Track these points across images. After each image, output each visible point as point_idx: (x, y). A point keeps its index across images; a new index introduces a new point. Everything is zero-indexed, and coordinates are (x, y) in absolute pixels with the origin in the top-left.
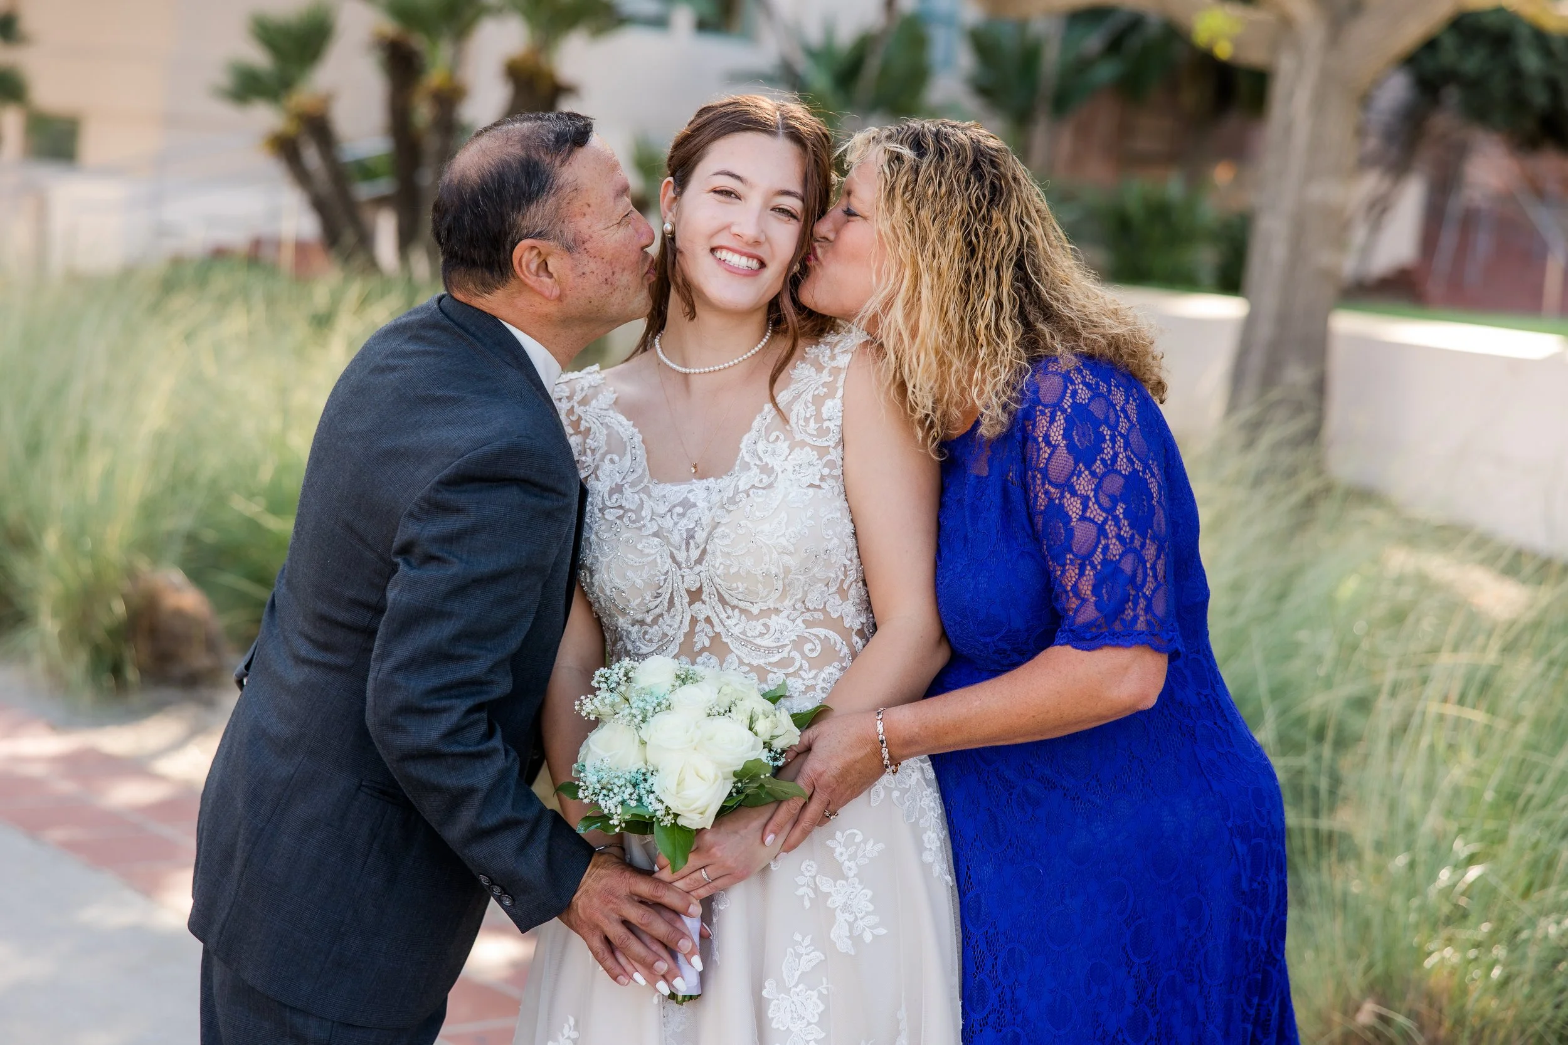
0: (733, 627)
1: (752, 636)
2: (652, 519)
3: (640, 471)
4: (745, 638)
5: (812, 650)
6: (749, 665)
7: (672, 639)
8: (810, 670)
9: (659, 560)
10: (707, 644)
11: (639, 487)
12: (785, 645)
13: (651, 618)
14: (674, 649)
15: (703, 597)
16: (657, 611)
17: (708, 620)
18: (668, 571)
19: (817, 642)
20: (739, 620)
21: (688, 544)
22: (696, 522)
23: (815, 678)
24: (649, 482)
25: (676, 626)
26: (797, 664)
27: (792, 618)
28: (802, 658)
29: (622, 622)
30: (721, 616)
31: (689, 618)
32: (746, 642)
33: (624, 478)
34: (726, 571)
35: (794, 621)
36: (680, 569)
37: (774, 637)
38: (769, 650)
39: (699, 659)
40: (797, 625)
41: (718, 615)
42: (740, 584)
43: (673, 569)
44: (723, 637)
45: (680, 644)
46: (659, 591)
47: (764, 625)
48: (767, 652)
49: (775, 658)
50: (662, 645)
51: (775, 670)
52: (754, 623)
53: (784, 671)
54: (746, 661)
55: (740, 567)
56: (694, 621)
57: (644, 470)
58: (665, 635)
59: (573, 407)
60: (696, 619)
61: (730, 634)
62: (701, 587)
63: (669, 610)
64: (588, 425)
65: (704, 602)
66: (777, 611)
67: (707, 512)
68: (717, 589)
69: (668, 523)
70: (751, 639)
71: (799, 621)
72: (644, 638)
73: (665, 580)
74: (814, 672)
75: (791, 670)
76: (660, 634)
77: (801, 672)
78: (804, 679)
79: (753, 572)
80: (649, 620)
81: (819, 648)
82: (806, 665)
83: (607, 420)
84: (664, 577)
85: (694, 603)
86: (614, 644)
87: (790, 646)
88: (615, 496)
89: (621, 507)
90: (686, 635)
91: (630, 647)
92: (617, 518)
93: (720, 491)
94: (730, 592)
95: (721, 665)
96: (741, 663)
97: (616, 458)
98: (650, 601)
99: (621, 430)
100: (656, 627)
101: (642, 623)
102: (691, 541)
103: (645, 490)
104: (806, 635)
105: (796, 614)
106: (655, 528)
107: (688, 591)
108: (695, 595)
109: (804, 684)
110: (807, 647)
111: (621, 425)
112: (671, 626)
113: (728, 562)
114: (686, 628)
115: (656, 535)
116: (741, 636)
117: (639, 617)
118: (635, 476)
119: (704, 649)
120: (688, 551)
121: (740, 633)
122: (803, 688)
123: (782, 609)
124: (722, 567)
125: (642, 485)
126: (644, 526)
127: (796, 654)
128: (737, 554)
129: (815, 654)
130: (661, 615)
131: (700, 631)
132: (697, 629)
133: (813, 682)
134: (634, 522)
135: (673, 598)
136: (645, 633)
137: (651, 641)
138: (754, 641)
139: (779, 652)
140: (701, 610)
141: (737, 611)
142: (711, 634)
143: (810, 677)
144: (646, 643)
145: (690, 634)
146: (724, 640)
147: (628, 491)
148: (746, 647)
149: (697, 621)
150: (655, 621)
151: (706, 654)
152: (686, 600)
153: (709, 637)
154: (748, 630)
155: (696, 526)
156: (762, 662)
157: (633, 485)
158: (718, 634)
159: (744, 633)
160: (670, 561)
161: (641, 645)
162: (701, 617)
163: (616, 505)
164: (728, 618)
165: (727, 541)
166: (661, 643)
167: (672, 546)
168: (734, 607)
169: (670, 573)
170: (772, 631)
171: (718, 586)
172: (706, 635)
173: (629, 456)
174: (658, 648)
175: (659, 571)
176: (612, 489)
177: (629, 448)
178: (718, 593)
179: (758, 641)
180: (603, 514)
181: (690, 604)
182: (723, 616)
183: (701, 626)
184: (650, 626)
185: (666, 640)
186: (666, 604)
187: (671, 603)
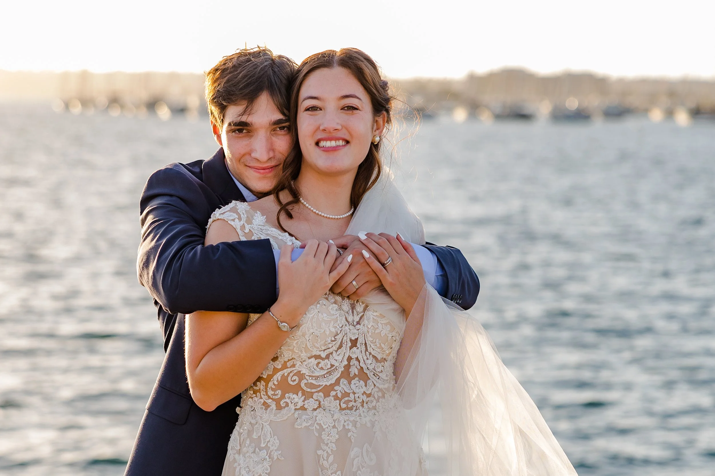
0: (369, 365)
1: (379, 372)
7: (336, 368)
9: (338, 318)
10: (357, 373)
13: (326, 354)
14: (338, 374)
15: (357, 345)
16: (331, 350)
17: (357, 359)
20: (372, 361)
21: (353, 312)
25: (339, 360)
29: (305, 355)
31: (348, 356)
36: (349, 325)
37: (386, 374)
39: (353, 382)
41: (362, 357)
43: (346, 325)
45: (342, 372)
46: (336, 338)
47: (383, 366)
52: (379, 364)
56: (350, 359)
58: (332, 366)
60: (351, 357)
61: (368, 368)
62: (358, 338)
65: (357, 349)
66: (386, 360)
68: (365, 341)
72: (318, 366)
73: (341, 331)
76: (329, 366)
79: (387, 335)
80: (323, 355)
84: (340, 329)
85: (353, 348)
98: (329, 343)
100: (326, 361)
101: (317, 356)
107: (351, 340)
108: (354, 343)
112: (336, 360)
114: (345, 362)
115: (336, 303)
116: (373, 371)
117: (317, 353)
119: (355, 376)
120: (353, 316)
130: (332, 353)
131: (353, 365)
132: (351, 364)
135: (342, 343)
137: (322, 368)
138: (379, 375)
140: (356, 353)
141: (371, 356)
142: (359, 368)
144: (319, 369)
145: (348, 367)
146: (365, 371)
149: (352, 359)
150: (328, 357)
151: (356, 379)
152: (350, 344)
154: (376, 368)
156: (383, 387)
158: (362, 368)
159: (374, 369)
160: (345, 320)
162: (354, 356)
164: (367, 359)
166: (330, 370)
167: (344, 311)
168: (370, 354)
169: (344, 327)
170: (385, 370)
171: (366, 339)
172: (356, 368)
174: (327, 373)
175: (338, 325)
178: (365, 343)
181: (351, 348)
182: (365, 358)
183: (353, 362)
184: (323, 359)
185: (333, 368)
186: (338, 346)
187: (340, 347)
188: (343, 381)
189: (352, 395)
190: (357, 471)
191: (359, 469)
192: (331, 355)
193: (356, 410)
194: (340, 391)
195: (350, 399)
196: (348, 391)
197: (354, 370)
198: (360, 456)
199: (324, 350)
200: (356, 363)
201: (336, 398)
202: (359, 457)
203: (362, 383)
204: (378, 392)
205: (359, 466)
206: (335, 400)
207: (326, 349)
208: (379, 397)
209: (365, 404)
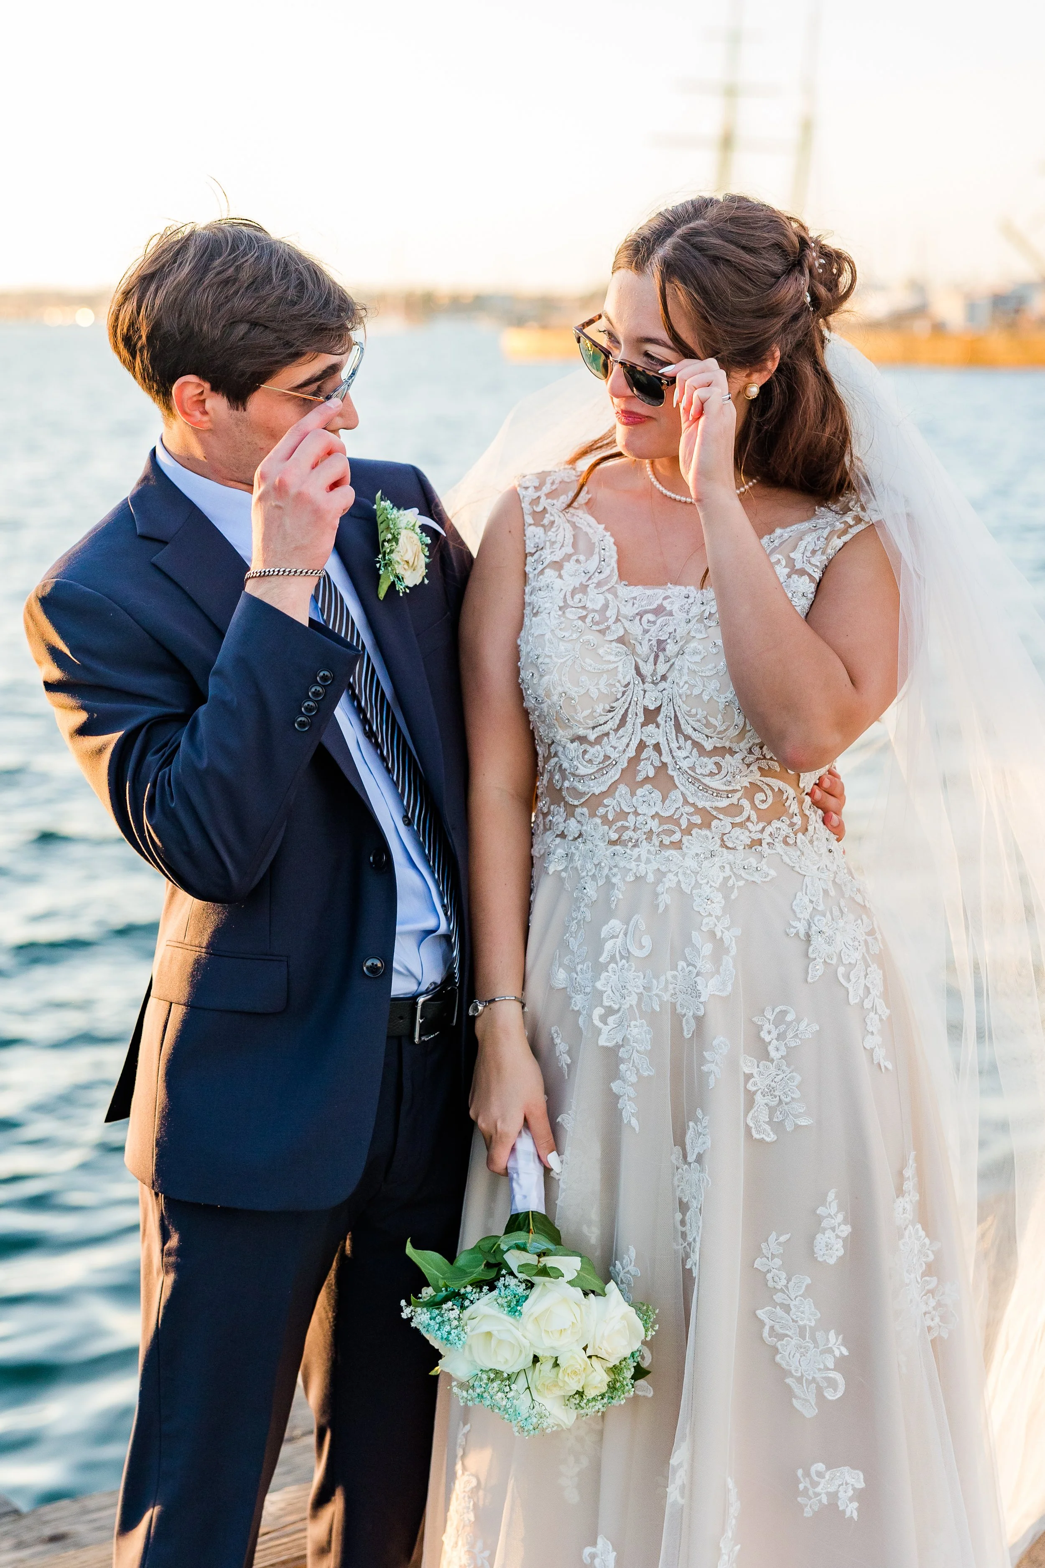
0: (682, 760)
1: (701, 774)
2: (617, 620)
3: (607, 572)
4: (693, 774)
5: (763, 801)
6: (693, 805)
7: (614, 763)
8: (757, 823)
9: (620, 669)
10: (651, 774)
11: (606, 588)
12: (737, 791)
13: (595, 735)
14: (615, 774)
15: (659, 719)
16: (606, 728)
17: (657, 747)
18: (629, 684)
19: (769, 792)
20: (691, 753)
21: (657, 657)
22: (670, 633)
23: (762, 830)
24: (616, 583)
25: (621, 749)
26: (745, 815)
27: (747, 761)
28: (752, 809)
29: (562, 735)
30: (672, 745)
31: (638, 742)
32: (694, 781)
33: (590, 578)
34: (689, 692)
35: (748, 766)
36: (644, 683)
37: (725, 779)
38: (718, 793)
39: (640, 792)
40: (751, 771)
41: (668, 744)
42: (700, 711)
43: (637, 682)
44: (670, 769)
45: (623, 770)
46: (614, 705)
47: (716, 764)
48: (715, 794)
49: (724, 803)
50: (602, 768)
51: (721, 816)
52: (706, 760)
53: (730, 820)
54: (691, 801)
55: (703, 690)
56: (642, 746)
57: (612, 571)
58: (607, 757)
59: (539, 498)
60: (645, 743)
61: (678, 767)
62: (661, 706)
63: (616, 730)
64: (552, 518)
65: (658, 726)
66: (732, 752)
67: (683, 624)
68: (675, 712)
69: (635, 629)
70: (699, 777)
71: (754, 768)
72: (583, 758)
73: (624, 693)
74: (761, 825)
75: (738, 820)
76: (601, 757)
77: (747, 824)
78: (750, 832)
79: (715, 698)
80: (592, 737)
81: (770, 800)
82: (754, 817)
83: (575, 519)
84: (623, 689)
85: (647, 726)
86: (547, 759)
87: (742, 792)
88: (578, 596)
89: (584, 607)
90: (630, 760)
91: (566, 765)
92: (580, 618)
93: (703, 603)
94: (687, 717)
95: (663, 801)
96: (686, 802)
97: (582, 558)
98: (601, 715)
99: (590, 531)
100: (598, 747)
101: (582, 739)
102: (661, 654)
103: (612, 590)
104: (759, 783)
105: (751, 758)
106: (621, 632)
107: (646, 710)
108: (651, 716)
109: (750, 837)
110: (760, 796)
111: (590, 526)
112: (615, 748)
113: (693, 682)
114: (631, 752)
115: (621, 640)
116: (690, 772)
117: (581, 732)
118: (602, 576)
119: (647, 779)
120: (655, 664)
121: (688, 768)
122: (748, 842)
123: (738, 750)
124: (687, 686)
125: (609, 586)
126: (608, 628)
127: (745, 803)
128: (703, 674)
129: (764, 806)
130: (607, 734)
131: (646, 759)
132: (644, 755)
133: (759, 836)
134: (597, 623)
135: (627, 715)
136: (585, 752)
138: (702, 780)
139: (728, 797)
140: (654, 734)
141: (690, 742)
142: (658, 764)
143: (757, 830)
144: (585, 763)
145: (634, 761)
146: (670, 772)
147: (591, 590)
148: (693, 784)
149: (646, 746)
150: (598, 740)
151: (648, 786)
152: (641, 719)
153: (654, 767)
154: (698, 767)
155: (669, 638)
156: (708, 805)
157: (599, 585)
158: (664, 765)
159: (693, 768)
160: (634, 672)
161: (579, 765)
162: (651, 742)
163: (580, 605)
164: (679, 748)
165: (697, 658)
166: (601, 765)
167: (639, 656)
168: (687, 738)
169: (631, 686)
170: (724, 772)
171: (677, 709)
172: (652, 764)
173: (596, 557)
174: (597, 771)
175: (619, 682)
176: (575, 589)
177: (597, 550)
178: (676, 716)
179: (707, 781)
180: (564, 612)
181: (643, 725)
182: (674, 745)
183: (648, 752)
184: (591, 744)
185: (607, 763)
186: (617, 722)
187: (623, 721)
188: (623, 789)
189: (631, 818)
190: (609, 963)
191: (613, 959)
192: (606, 738)
193: (634, 846)
194: (613, 807)
195: (627, 824)
196: (626, 810)
197: (647, 769)
198: (620, 936)
199: (593, 728)
200: (654, 755)
201: (605, 819)
202: (617, 937)
203: (657, 795)
204: (691, 814)
205: (615, 955)
206: (603, 823)
207: (597, 726)
208: (691, 826)
209: (654, 837)
